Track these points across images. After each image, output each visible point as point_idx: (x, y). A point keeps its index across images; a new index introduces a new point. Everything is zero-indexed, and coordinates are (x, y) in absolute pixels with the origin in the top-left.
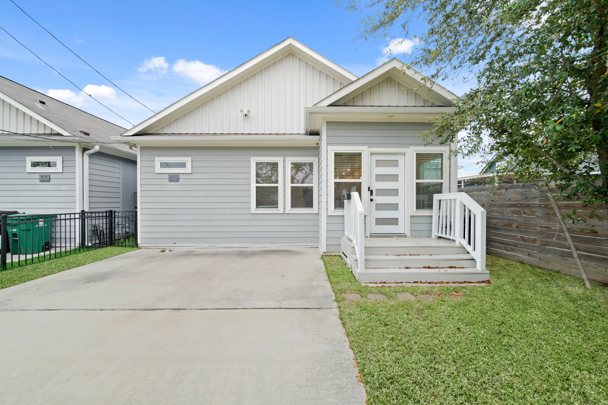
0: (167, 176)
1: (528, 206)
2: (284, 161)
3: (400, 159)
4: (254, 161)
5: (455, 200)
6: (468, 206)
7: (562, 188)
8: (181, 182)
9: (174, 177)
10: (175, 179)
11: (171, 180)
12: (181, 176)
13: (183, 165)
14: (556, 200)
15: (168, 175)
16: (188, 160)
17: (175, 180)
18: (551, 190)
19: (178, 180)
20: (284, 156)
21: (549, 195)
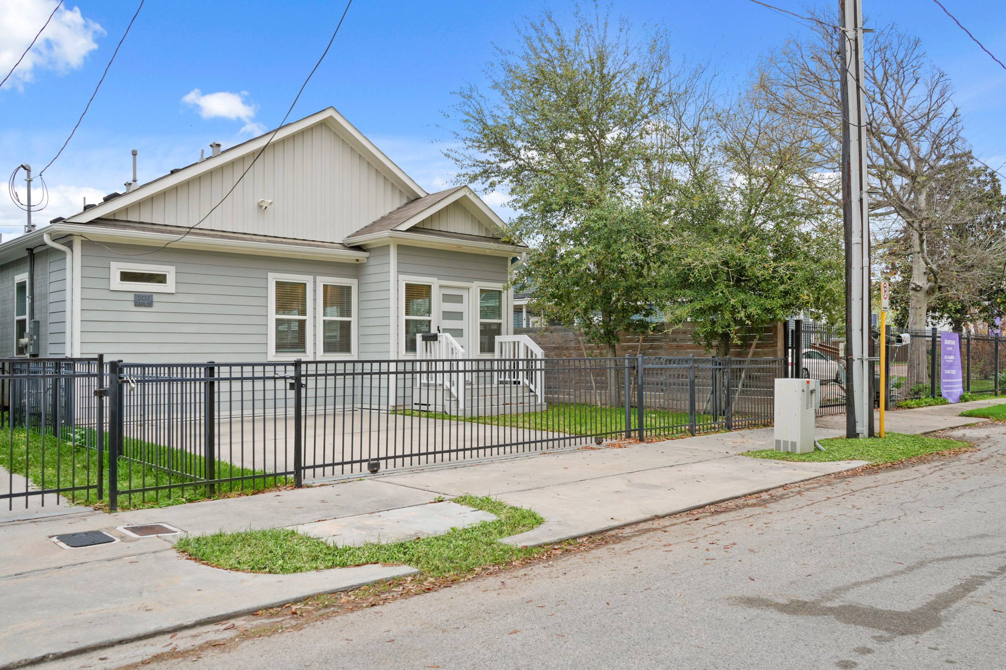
0: (131, 297)
1: (567, 348)
2: (315, 282)
3: (465, 294)
4: (273, 278)
5: (518, 342)
6: (530, 347)
7: (587, 334)
8: (156, 307)
9: (144, 298)
10: (146, 302)
11: (137, 304)
12: (155, 298)
13: (161, 279)
14: (584, 343)
15: (133, 294)
16: (169, 271)
17: (146, 304)
18: (581, 335)
19: (150, 304)
20: (315, 274)
21: (580, 338)
